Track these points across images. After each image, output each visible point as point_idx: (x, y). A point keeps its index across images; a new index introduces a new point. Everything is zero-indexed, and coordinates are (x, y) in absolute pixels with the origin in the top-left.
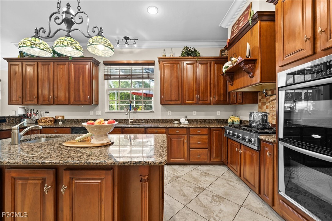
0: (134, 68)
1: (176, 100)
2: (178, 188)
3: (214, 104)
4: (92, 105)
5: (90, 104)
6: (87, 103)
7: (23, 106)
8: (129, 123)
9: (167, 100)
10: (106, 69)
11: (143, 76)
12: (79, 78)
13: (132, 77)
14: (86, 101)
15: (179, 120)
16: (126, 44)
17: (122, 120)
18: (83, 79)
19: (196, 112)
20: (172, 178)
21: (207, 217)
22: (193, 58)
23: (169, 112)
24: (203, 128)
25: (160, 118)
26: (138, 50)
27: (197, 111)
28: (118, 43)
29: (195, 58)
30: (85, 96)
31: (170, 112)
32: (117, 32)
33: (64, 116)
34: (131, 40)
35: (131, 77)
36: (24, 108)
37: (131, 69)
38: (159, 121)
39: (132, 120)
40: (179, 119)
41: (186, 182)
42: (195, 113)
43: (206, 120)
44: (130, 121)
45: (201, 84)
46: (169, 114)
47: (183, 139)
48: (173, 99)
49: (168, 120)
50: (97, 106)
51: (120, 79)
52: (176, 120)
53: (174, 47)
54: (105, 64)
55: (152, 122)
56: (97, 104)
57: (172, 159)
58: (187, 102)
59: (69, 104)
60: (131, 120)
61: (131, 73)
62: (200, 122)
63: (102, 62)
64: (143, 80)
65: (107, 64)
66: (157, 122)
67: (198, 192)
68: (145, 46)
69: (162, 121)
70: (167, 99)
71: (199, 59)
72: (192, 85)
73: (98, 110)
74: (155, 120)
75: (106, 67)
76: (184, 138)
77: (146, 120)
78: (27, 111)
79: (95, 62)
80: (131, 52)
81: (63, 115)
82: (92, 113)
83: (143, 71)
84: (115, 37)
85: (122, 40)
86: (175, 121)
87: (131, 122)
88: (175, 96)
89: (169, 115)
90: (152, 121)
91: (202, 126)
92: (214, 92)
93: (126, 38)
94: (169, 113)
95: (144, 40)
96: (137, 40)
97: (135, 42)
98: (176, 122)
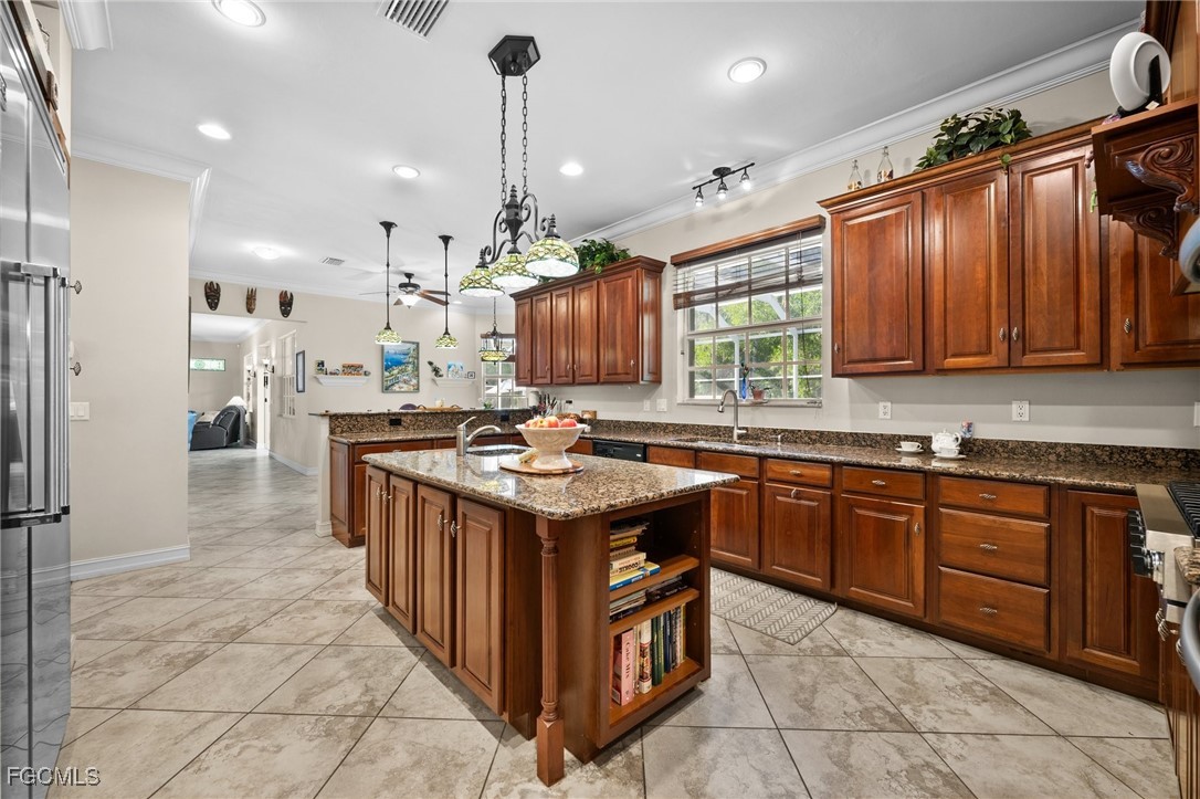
0: (757, 256)
1: (897, 356)
2: (806, 680)
3: (1127, 365)
4: (641, 382)
5: (636, 382)
6: (630, 378)
7: (535, 389)
8: (735, 437)
9: (857, 358)
10: (680, 277)
11: (787, 279)
12: (615, 315)
13: (754, 287)
14: (627, 374)
15: (925, 441)
16: (720, 189)
17: (717, 427)
18: (622, 316)
19: (1026, 406)
20: (817, 647)
21: (821, 793)
22: (981, 158)
23: (881, 404)
24: (1012, 481)
25: (845, 426)
26: (766, 195)
27: (1038, 403)
28: (700, 195)
29: (1020, 147)
30: (626, 361)
31: (889, 404)
32: (689, 166)
33: (595, 412)
34: (734, 172)
35: (750, 287)
36: (537, 393)
37: (750, 264)
38: (839, 439)
39: (746, 429)
40: (927, 435)
41: (857, 678)
42: (1020, 410)
43: (1102, 447)
44: (736, 432)
45: (1036, 269)
46: (885, 414)
47: (903, 519)
48: (883, 351)
49: (877, 435)
50: (658, 387)
51: (717, 299)
52: (908, 438)
53: (889, 141)
54: (675, 265)
55: (814, 442)
56: (657, 380)
57: (856, 586)
58: (951, 362)
59: (598, 382)
60: (740, 429)
61: (750, 275)
62: (1053, 458)
63: (668, 261)
64: (787, 293)
65: (681, 261)
66: (829, 441)
67: (875, 725)
68: (786, 173)
69: (850, 438)
70: (856, 356)
71: (1012, 154)
72: (981, 284)
73: (661, 398)
74: (822, 433)
75: (680, 271)
76: (912, 515)
77: (793, 432)
78: (542, 399)
79: (648, 264)
80: (745, 208)
81: (594, 409)
82: (647, 404)
83: (787, 261)
84: (692, 180)
85: (711, 181)
86: (902, 443)
87: (740, 437)
88: (891, 341)
89: (881, 415)
90: (814, 437)
91: (1005, 474)
92: (1132, 298)
93: (721, 173)
94: (883, 408)
95: (777, 158)
96: (753, 164)
97: (745, 173)
98: (907, 446)
